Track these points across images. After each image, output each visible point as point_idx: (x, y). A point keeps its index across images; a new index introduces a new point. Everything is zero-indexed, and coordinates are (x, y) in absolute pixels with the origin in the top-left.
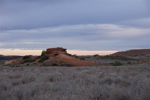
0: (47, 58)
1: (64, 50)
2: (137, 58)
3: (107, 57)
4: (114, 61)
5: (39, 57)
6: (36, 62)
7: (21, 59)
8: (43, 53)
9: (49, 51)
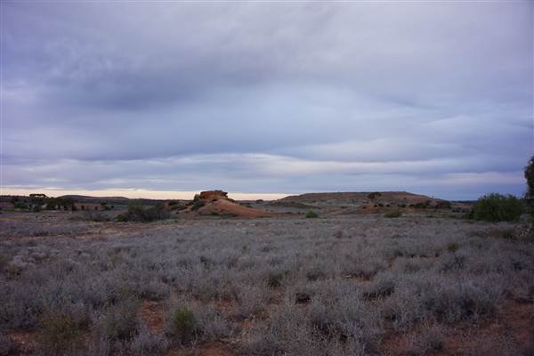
0: (203, 205)
1: (225, 194)
2: (316, 204)
3: (272, 204)
4: (284, 210)
5: (190, 203)
6: (188, 210)
7: (166, 204)
8: (196, 197)
9: (204, 195)
